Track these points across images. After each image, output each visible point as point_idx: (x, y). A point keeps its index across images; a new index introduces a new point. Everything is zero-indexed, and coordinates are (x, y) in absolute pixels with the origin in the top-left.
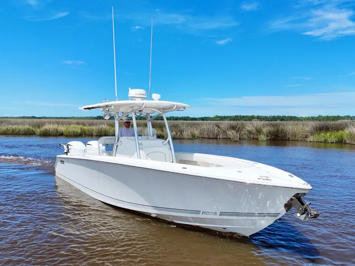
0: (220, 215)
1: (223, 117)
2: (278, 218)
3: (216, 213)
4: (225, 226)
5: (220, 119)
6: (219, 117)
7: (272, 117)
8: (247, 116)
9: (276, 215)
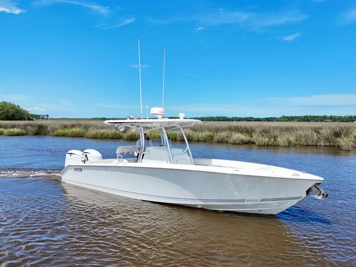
0: (261, 201)
1: (290, 117)
2: (300, 200)
3: (258, 200)
4: (260, 209)
5: (287, 119)
6: (286, 117)
7: (348, 117)
8: (318, 117)
9: (300, 198)
